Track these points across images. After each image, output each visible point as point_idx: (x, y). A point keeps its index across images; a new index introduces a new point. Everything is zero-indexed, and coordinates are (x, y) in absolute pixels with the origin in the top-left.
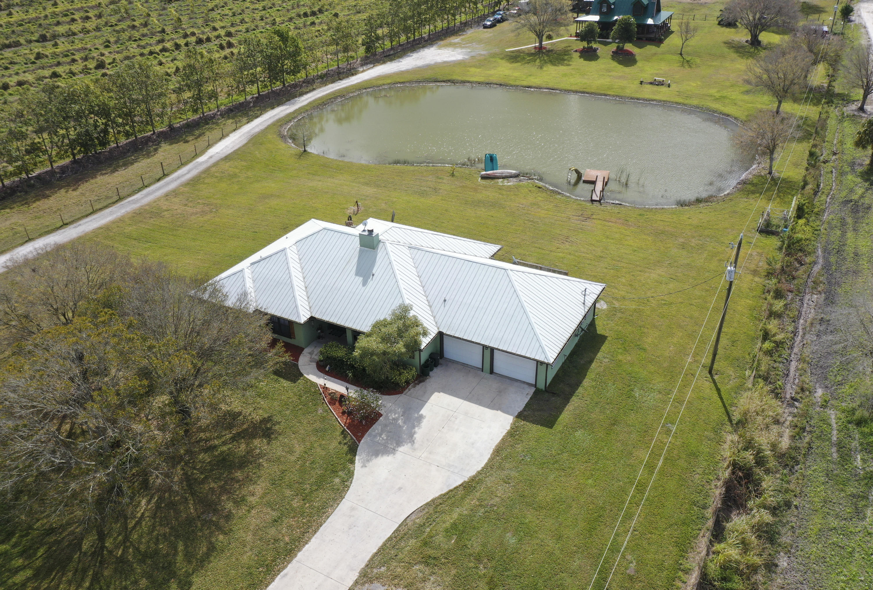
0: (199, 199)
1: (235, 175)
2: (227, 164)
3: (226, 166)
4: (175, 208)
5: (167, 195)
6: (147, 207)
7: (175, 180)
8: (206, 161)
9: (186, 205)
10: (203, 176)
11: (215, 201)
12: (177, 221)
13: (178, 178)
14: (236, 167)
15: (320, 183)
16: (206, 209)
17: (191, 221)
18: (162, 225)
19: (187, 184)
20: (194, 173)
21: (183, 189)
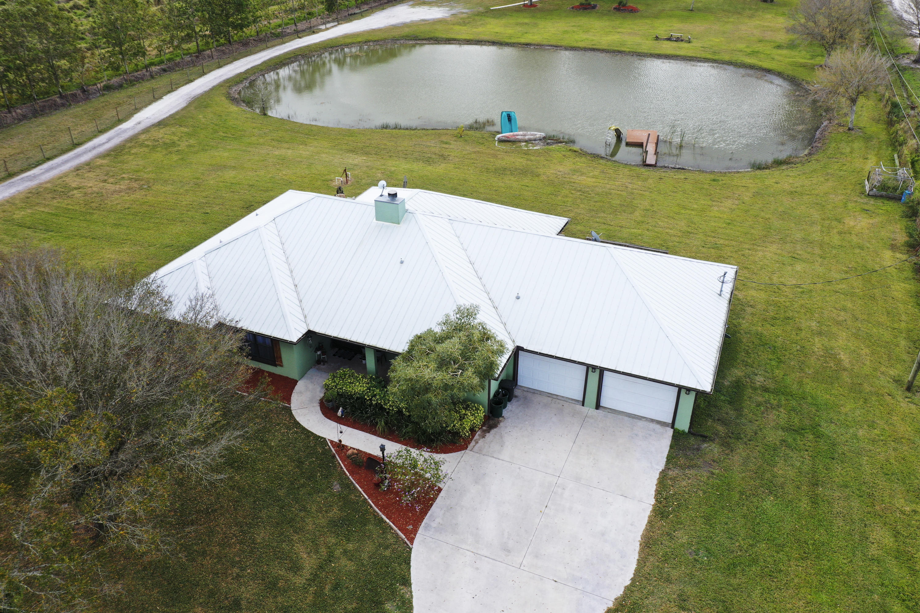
0: (124, 173)
1: (173, 144)
2: (161, 131)
3: (160, 134)
4: (89, 185)
5: (78, 169)
6: (49, 185)
7: (90, 151)
8: (133, 128)
9: (105, 181)
10: (129, 145)
11: (146, 176)
12: (92, 202)
13: (94, 148)
14: (174, 134)
15: (290, 152)
16: (135, 185)
17: (111, 201)
18: (70, 207)
19: (106, 155)
20: (116, 141)
21: (100, 162)
